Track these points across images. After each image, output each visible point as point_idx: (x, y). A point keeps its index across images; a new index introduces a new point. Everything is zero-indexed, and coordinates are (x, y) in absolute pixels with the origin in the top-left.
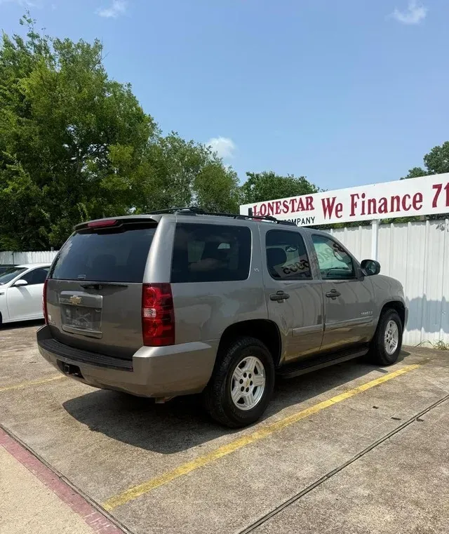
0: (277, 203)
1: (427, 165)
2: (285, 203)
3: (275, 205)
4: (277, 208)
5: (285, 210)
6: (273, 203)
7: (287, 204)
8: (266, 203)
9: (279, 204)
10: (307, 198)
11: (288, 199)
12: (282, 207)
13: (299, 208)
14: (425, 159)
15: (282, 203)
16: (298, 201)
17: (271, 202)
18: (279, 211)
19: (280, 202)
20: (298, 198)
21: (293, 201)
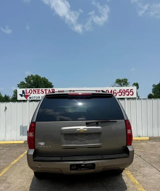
0: (38, 90)
1: (26, 81)
2: (42, 90)
3: (37, 90)
4: (38, 92)
5: (42, 93)
6: (36, 90)
7: (43, 91)
8: (32, 89)
9: (39, 90)
10: (52, 89)
11: (44, 89)
12: (40, 91)
13: (48, 92)
14: (25, 79)
15: (41, 90)
16: (48, 90)
17: (35, 89)
18: (39, 93)
19: (40, 90)
20: (48, 89)
21: (46, 90)
